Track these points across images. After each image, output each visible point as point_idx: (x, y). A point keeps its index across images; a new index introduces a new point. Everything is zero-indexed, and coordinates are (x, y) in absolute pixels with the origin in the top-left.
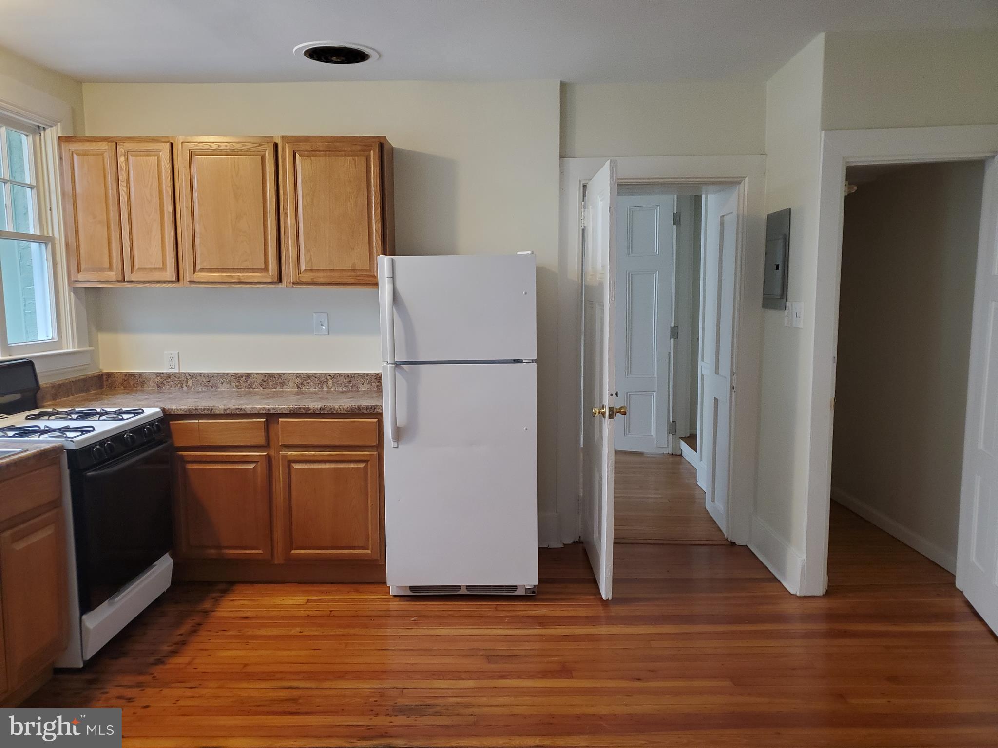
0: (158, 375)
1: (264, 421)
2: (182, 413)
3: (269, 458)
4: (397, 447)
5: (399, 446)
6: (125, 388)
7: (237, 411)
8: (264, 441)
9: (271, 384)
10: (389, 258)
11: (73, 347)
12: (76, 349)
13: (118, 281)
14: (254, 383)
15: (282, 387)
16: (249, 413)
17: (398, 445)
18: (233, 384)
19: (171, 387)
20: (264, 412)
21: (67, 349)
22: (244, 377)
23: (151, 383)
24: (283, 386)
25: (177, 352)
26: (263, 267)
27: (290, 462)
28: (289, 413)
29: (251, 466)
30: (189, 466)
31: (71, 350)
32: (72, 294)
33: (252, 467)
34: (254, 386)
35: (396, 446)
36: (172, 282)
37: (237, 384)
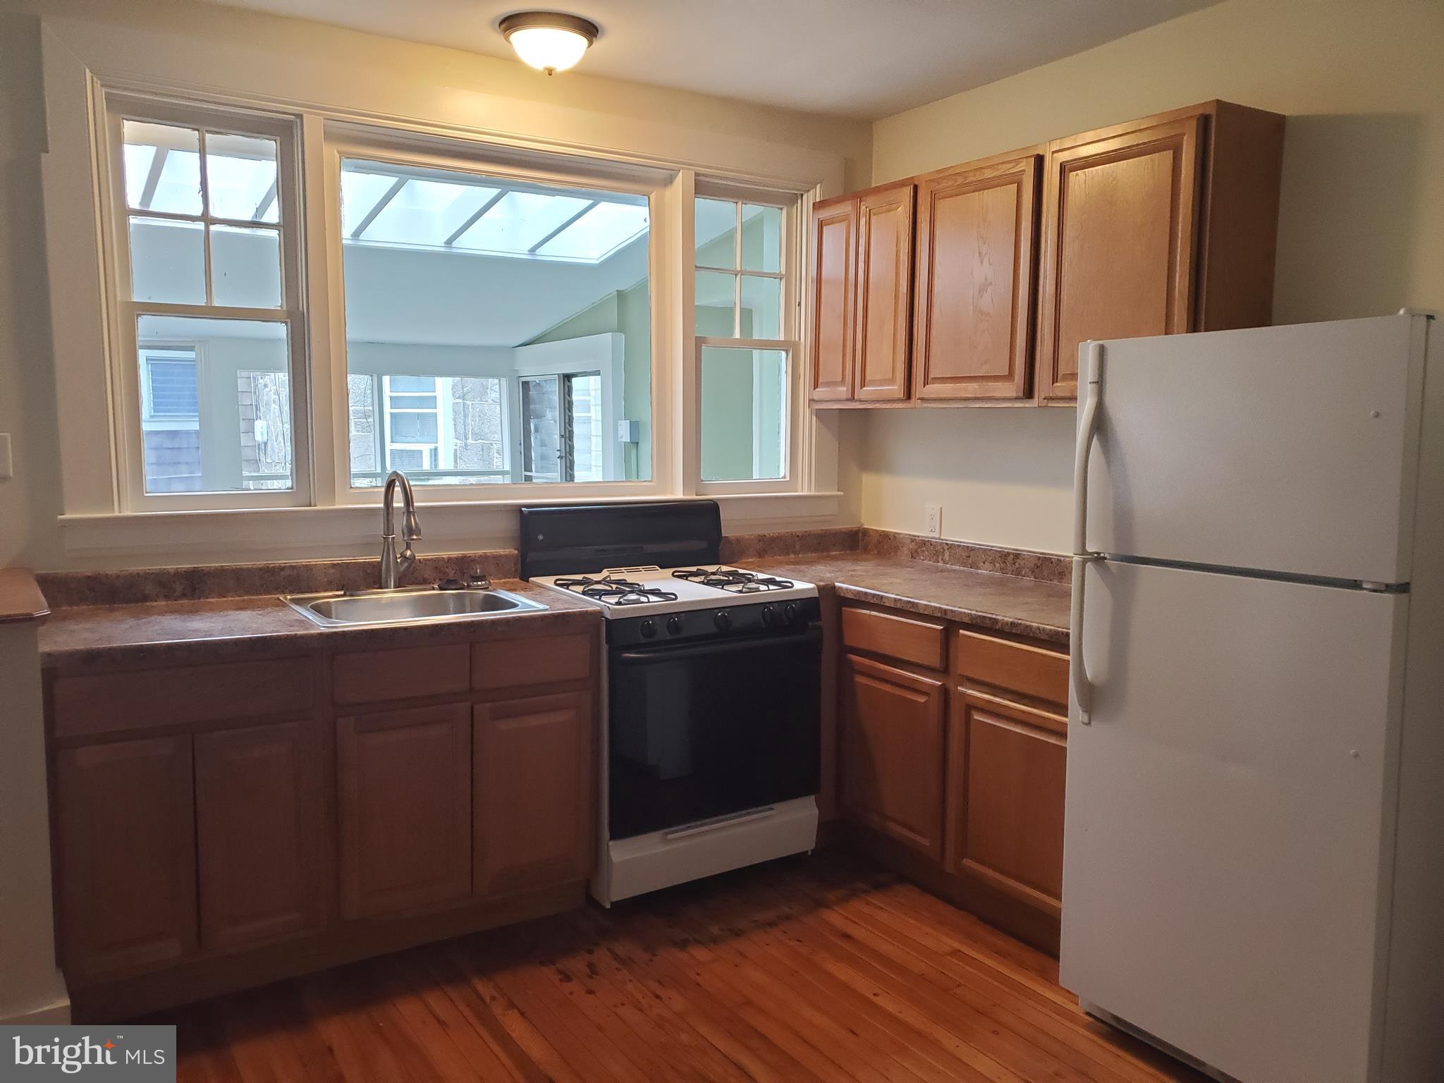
0: (913, 539)
1: (941, 630)
2: (850, 596)
3: (945, 693)
4: (1089, 724)
5: (1093, 723)
6: (879, 553)
7: (909, 606)
8: (939, 663)
9: (1045, 573)
10: (1096, 346)
11: (810, 490)
12: (813, 493)
13: (847, 400)
14: (1023, 568)
15: (1060, 580)
16: (921, 612)
17: (1090, 720)
18: (997, 565)
19: (926, 559)
20: (939, 615)
21: (802, 491)
22: (1012, 556)
23: (905, 550)
24: (1062, 579)
25: (940, 507)
26: (1007, 373)
27: (972, 707)
28: (970, 622)
29: (922, 699)
30: (860, 679)
31: (805, 493)
32: (814, 418)
33: (923, 701)
34: (1024, 572)
35: (1087, 721)
36: (899, 400)
37: (1002, 565)
